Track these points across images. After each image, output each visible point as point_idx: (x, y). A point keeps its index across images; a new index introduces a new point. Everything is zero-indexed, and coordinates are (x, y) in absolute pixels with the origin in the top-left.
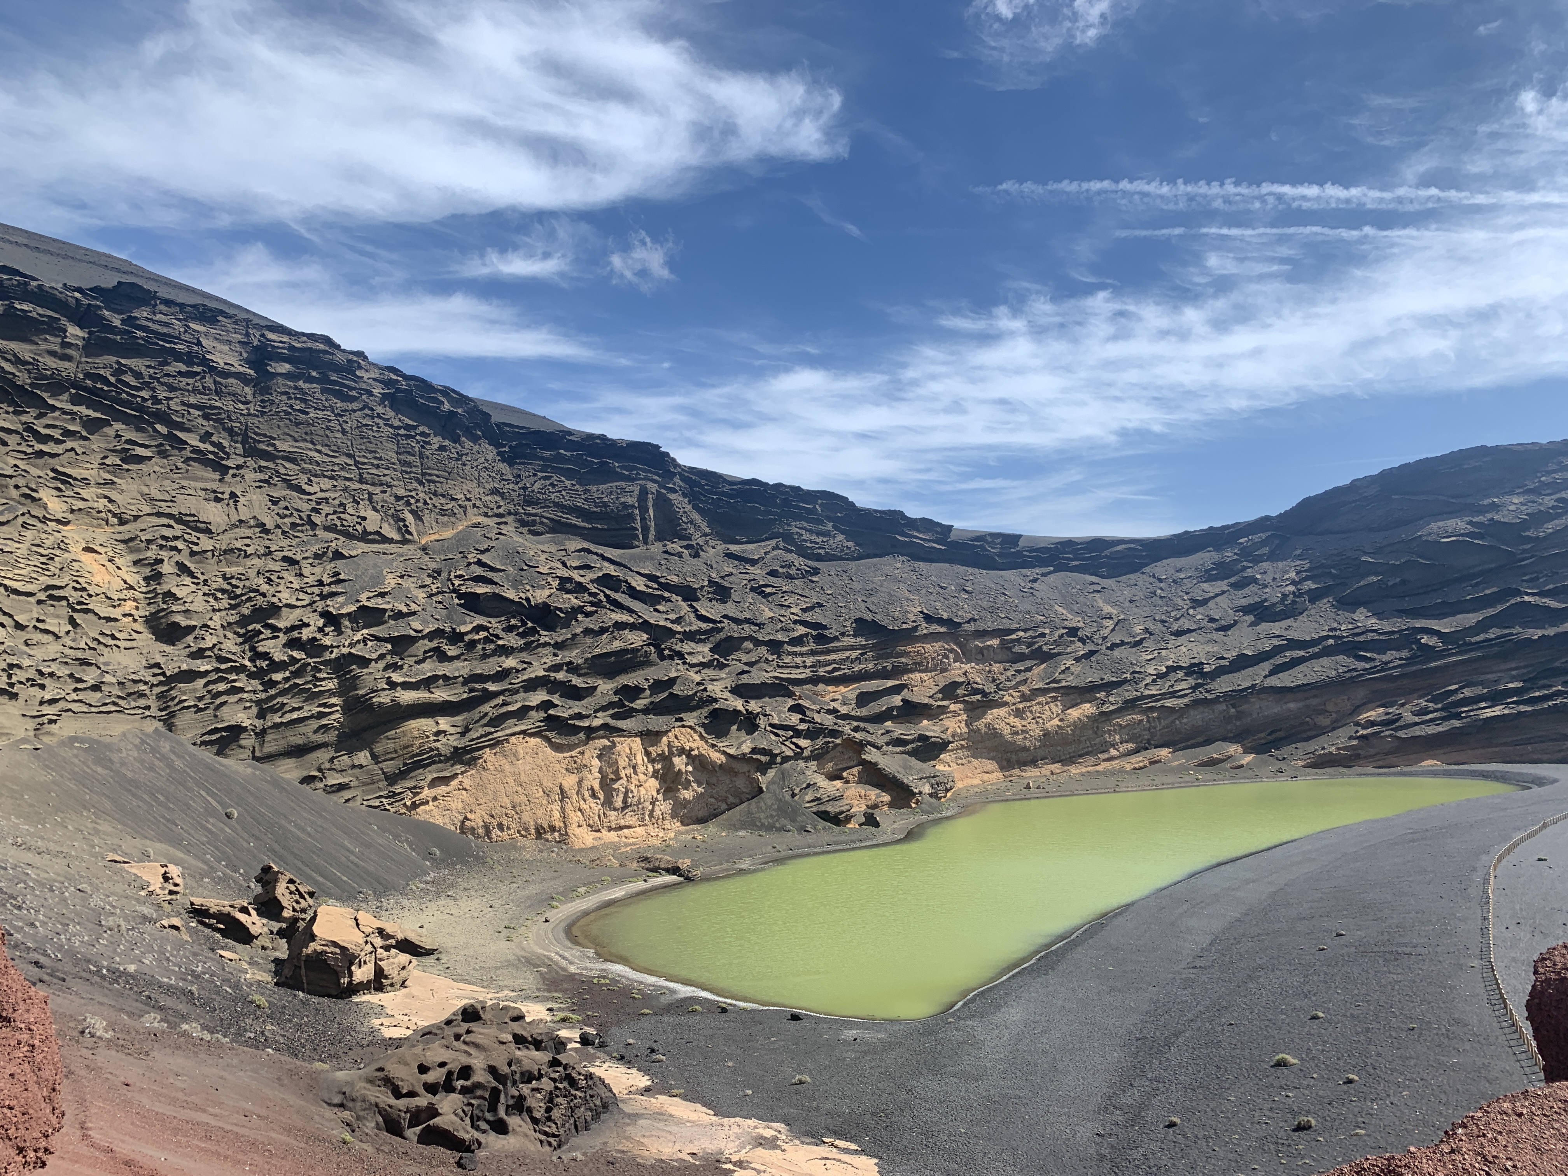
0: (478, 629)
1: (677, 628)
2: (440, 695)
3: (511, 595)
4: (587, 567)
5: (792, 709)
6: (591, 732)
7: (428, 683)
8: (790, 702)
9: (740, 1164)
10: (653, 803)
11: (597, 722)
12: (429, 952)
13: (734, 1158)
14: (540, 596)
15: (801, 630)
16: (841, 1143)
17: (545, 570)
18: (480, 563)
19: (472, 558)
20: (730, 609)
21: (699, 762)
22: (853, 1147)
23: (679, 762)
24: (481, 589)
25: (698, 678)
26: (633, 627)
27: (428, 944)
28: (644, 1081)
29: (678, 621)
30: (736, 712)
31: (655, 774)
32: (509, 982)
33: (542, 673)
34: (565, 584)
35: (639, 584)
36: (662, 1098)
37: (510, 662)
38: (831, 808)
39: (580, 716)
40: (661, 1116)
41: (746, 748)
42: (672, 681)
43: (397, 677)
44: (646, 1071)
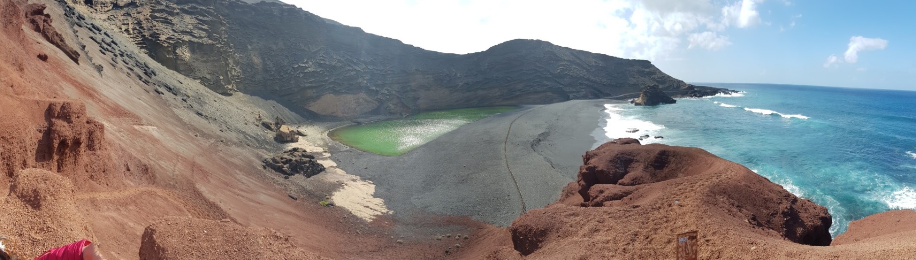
0: (321, 71)
1: (362, 71)
2: (314, 85)
3: (327, 63)
4: (344, 57)
5: (386, 90)
6: (343, 93)
7: (311, 82)
8: (385, 88)
9: (346, 184)
10: (355, 108)
11: (343, 91)
12: (305, 136)
13: (346, 183)
14: (334, 63)
15: (389, 72)
16: (370, 182)
17: (335, 57)
18: (322, 56)
19: (321, 55)
20: (375, 68)
21: (366, 101)
22: (372, 182)
23: (361, 100)
24: (322, 62)
25: (365, 82)
26: (352, 71)
27: (304, 134)
28: (335, 164)
29: (363, 69)
30: (374, 90)
31: (356, 102)
32: (318, 143)
33: (333, 80)
34: (339, 61)
35: (355, 61)
36: (337, 169)
37: (327, 78)
38: (392, 111)
39: (340, 90)
40: (335, 173)
41: (376, 97)
42: (360, 83)
43: (306, 81)
44: (337, 164)
